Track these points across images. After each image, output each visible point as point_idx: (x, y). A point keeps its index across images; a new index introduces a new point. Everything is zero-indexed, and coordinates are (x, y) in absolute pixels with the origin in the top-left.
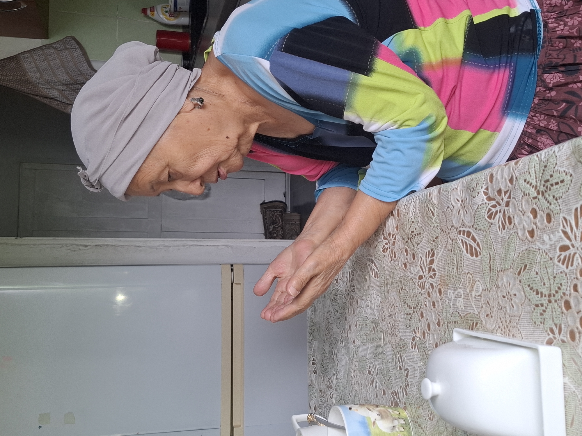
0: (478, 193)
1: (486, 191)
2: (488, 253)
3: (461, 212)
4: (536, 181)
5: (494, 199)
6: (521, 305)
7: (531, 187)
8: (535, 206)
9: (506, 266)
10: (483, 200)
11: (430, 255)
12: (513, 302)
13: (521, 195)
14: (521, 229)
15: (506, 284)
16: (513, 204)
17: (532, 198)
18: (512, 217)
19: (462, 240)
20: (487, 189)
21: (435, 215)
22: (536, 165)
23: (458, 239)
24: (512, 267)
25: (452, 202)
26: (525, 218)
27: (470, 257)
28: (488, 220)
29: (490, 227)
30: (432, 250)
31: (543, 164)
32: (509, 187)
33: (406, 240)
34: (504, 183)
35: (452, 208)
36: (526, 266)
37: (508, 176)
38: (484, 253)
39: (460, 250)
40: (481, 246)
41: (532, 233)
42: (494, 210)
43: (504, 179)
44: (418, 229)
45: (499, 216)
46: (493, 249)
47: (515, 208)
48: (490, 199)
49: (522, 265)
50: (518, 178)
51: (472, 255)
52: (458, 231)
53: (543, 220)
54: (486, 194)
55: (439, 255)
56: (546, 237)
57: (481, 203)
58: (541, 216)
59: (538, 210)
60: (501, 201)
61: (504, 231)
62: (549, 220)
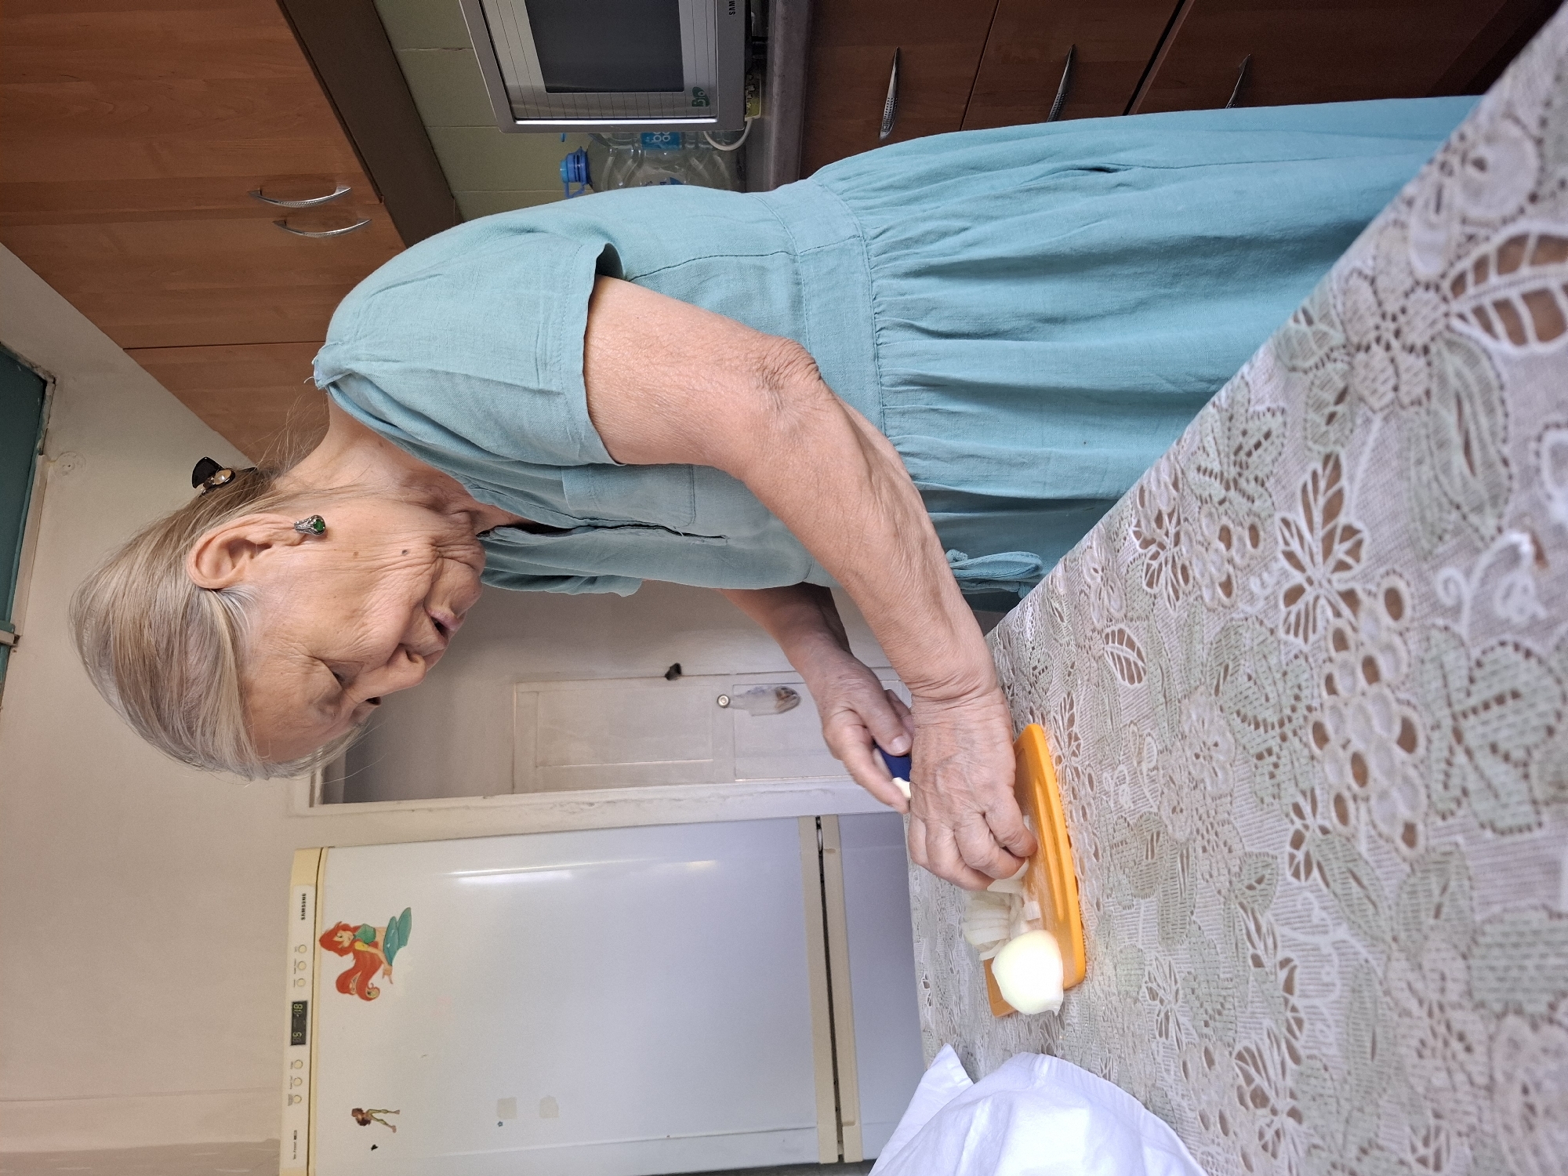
0: (1125, 539)
1: (1137, 529)
2: (1157, 666)
3: (1104, 594)
4: (1220, 462)
5: (1153, 541)
6: (1231, 765)
7: (1213, 479)
8: (1225, 521)
9: (1192, 682)
10: (1135, 551)
11: (1068, 707)
12: (1214, 764)
13: (1195, 505)
14: (1207, 586)
15: (1196, 724)
16: (1187, 533)
17: (1217, 505)
18: (1187, 563)
19: (1112, 653)
20: (1138, 525)
21: (1065, 619)
22: (1215, 425)
23: (1106, 655)
24: (1203, 680)
25: (1086, 577)
26: (1211, 556)
27: (1129, 685)
28: (1149, 590)
29: (1154, 604)
30: (1069, 694)
31: (1226, 415)
32: (1174, 499)
33: (1028, 690)
34: (1165, 495)
35: (1087, 592)
36: (1226, 669)
37: (1170, 476)
38: (1152, 668)
39: (1113, 679)
40: (1144, 654)
41: (1227, 587)
42: (1155, 564)
43: (1163, 487)
44: (1042, 660)
45: (1167, 571)
46: (1164, 652)
47: (1191, 540)
48: (1146, 544)
49: (1219, 668)
50: (1185, 469)
51: (1131, 680)
52: (1104, 636)
53: (1245, 545)
54: (1137, 534)
55: (1081, 702)
56: (1254, 584)
57: (1131, 559)
58: (1241, 539)
59: (1231, 526)
60: (1165, 538)
61: (1178, 604)
62: (1255, 541)
